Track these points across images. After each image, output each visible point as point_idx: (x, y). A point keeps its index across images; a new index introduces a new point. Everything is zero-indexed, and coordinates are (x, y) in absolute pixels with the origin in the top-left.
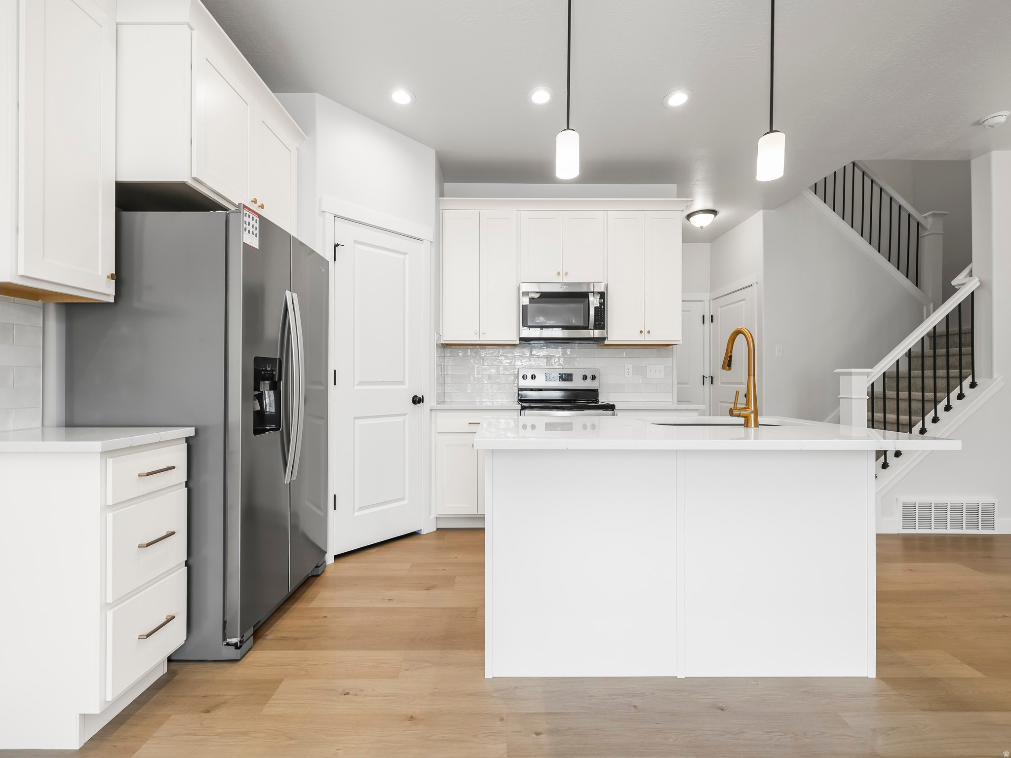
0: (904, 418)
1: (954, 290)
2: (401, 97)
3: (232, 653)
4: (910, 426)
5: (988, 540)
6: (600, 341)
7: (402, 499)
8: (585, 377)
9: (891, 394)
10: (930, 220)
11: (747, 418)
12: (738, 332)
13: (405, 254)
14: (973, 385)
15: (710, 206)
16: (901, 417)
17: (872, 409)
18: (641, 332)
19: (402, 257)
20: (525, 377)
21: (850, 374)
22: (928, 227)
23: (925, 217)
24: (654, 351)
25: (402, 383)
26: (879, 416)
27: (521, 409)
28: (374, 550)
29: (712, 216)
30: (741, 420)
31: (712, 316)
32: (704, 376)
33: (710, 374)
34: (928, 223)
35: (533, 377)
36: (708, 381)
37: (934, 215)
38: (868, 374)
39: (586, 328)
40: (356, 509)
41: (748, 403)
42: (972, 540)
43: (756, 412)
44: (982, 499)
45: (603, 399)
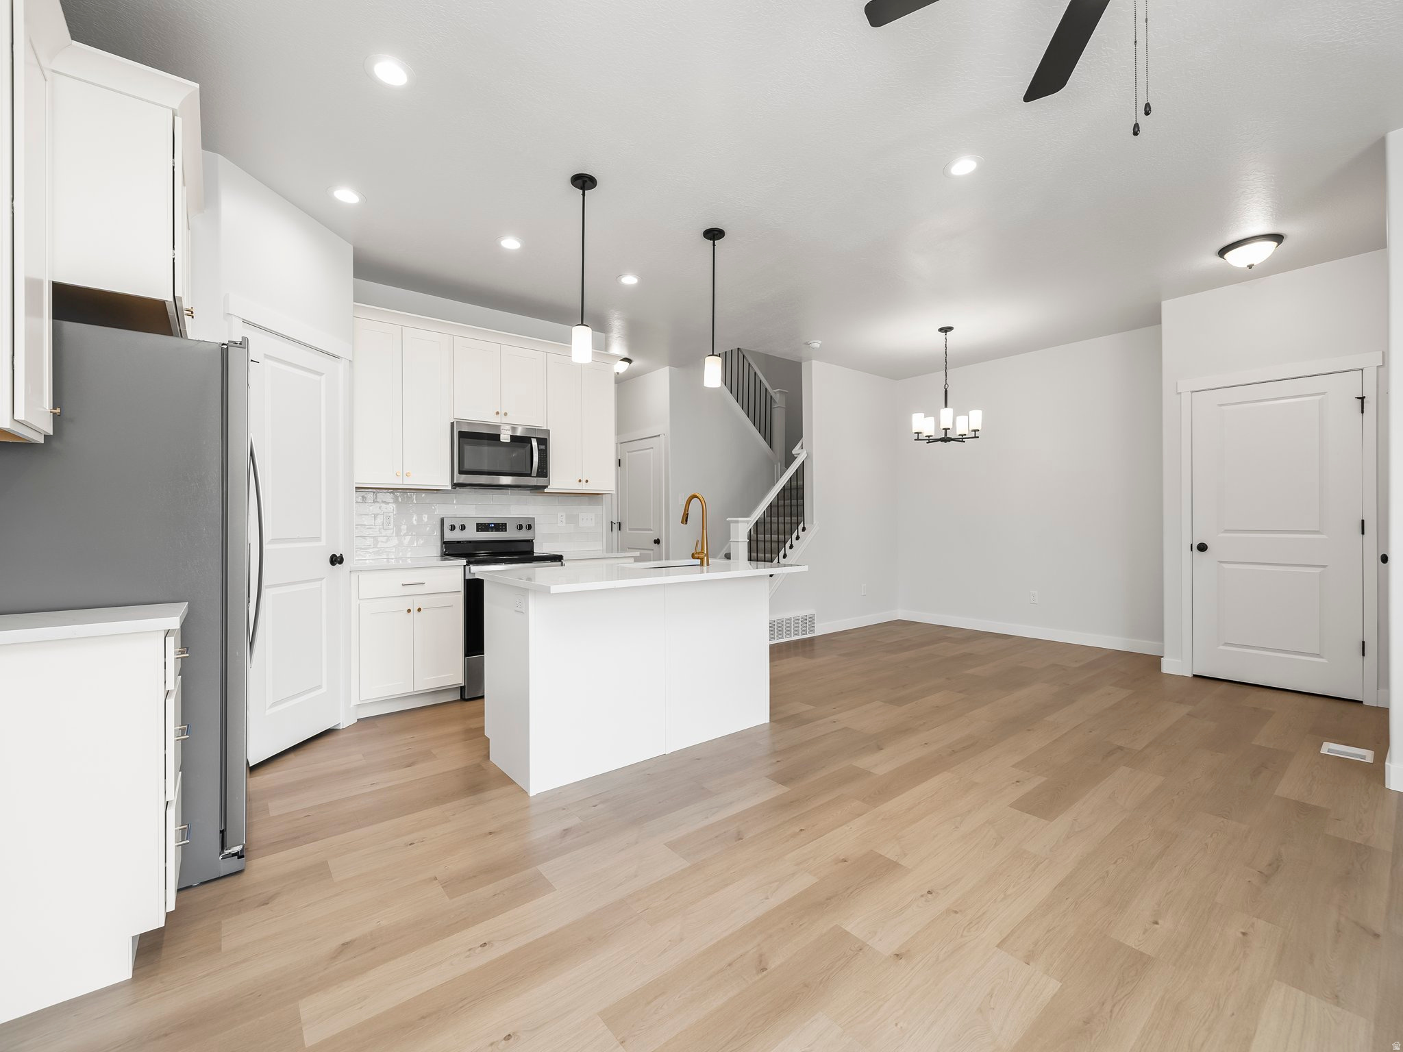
0: (768, 556)
1: (794, 458)
2: (347, 196)
3: (235, 864)
4: (772, 561)
5: (811, 640)
6: (539, 489)
7: (319, 687)
8: (520, 527)
9: (761, 537)
10: (778, 395)
11: (702, 559)
12: (694, 497)
13: (321, 374)
14: (804, 529)
15: (626, 356)
16: (766, 555)
17: (750, 551)
18: (580, 481)
19: (317, 377)
20: (453, 528)
21: (737, 522)
22: (777, 401)
23: (775, 392)
24: (586, 499)
25: (318, 539)
26: (754, 555)
27: (467, 565)
28: (291, 756)
29: (627, 364)
30: (698, 562)
31: (619, 460)
32: (612, 522)
33: (618, 520)
34: (777, 397)
35: (463, 527)
36: (616, 527)
37: (780, 392)
38: (748, 522)
39: (529, 475)
40: (267, 708)
41: (702, 549)
42: (804, 641)
43: (707, 555)
44: (807, 612)
45: (539, 550)
